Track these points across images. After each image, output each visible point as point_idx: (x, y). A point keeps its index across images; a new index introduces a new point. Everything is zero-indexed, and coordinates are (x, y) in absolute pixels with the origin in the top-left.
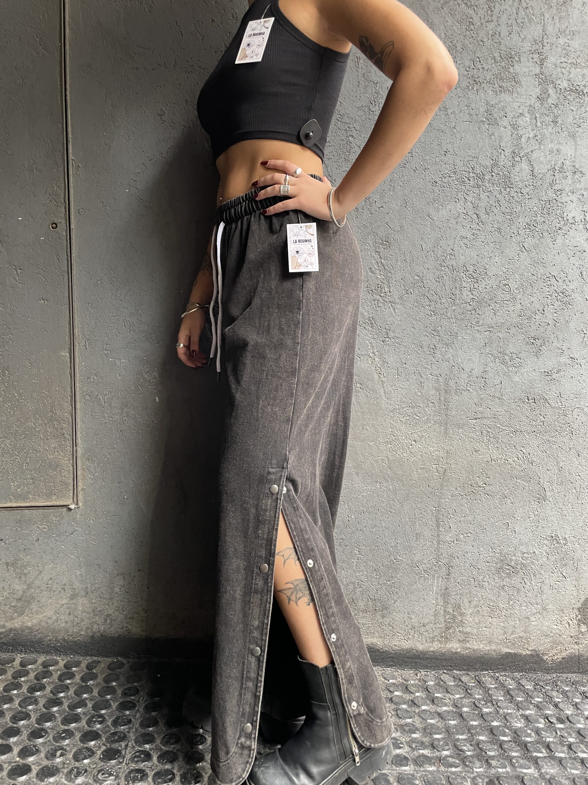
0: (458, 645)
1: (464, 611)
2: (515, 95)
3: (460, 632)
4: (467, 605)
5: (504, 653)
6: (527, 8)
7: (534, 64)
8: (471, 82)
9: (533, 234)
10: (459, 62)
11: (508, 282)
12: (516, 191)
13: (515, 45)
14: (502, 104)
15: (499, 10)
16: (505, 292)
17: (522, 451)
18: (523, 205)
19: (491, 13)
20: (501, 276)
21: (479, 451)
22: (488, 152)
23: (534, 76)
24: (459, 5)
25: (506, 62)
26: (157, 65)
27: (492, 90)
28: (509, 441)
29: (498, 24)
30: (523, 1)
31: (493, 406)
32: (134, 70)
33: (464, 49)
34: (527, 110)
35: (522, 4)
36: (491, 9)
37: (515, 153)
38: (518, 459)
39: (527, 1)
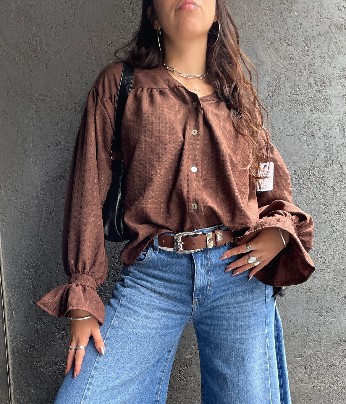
2: (327, 112)
6: (336, 42)
7: (342, 87)
8: (293, 105)
9: (342, 218)
10: (283, 90)
11: (323, 255)
12: (329, 187)
13: (327, 73)
14: (317, 120)
15: (314, 46)
16: (322, 263)
17: (336, 379)
18: (334, 197)
19: (308, 49)
20: (318, 251)
21: (304, 380)
22: (307, 157)
23: (342, 96)
24: (282, 44)
25: (320, 87)
26: (54, 108)
27: (309, 110)
28: (327, 373)
29: (313, 57)
30: (333, 38)
31: (314, 347)
32: (37, 113)
33: (287, 79)
34: (337, 124)
35: (332, 40)
36: (308, 46)
37: (327, 157)
38: (334, 386)
39: (336, 37)
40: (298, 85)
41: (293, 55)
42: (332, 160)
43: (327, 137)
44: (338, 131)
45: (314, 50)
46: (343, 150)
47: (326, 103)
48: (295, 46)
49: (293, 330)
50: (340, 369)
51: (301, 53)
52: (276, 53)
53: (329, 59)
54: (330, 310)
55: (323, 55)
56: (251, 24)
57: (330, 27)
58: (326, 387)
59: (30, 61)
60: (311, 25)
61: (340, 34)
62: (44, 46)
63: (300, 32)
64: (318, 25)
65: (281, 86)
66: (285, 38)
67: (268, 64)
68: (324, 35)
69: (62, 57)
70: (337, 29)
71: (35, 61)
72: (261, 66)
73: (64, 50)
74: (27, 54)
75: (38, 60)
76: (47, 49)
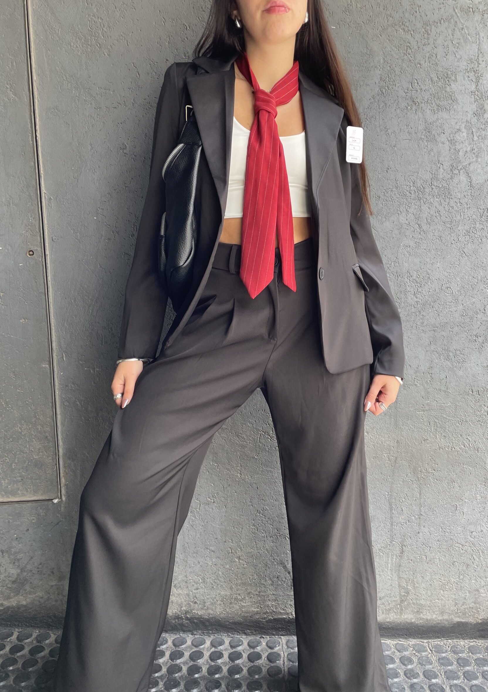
0: (412, 616)
1: (417, 585)
2: (452, 112)
3: (414, 603)
4: (420, 579)
5: (456, 623)
6: (462, 29)
7: (470, 82)
8: (410, 103)
9: (472, 240)
10: (397, 85)
11: (450, 285)
12: (455, 202)
13: (451, 65)
14: (440, 121)
15: (436, 33)
16: (447, 294)
17: (468, 439)
18: (462, 214)
19: (428, 36)
20: (443, 280)
21: (427, 440)
22: (428, 166)
23: (470, 93)
24: (397, 30)
25: (443, 82)
26: (118, 104)
27: (430, 109)
28: (455, 430)
29: (434, 46)
30: (458, 22)
31: (440, 398)
32: (97, 110)
33: (403, 72)
34: (463, 125)
35: (457, 25)
36: (428, 32)
37: (453, 166)
38: (465, 447)
39: (462, 22)
40: (416, 80)
41: (410, 43)
42: (458, 170)
43: (452, 142)
44: (465, 134)
45: (435, 38)
46: (471, 158)
47: (450, 102)
48: (412, 33)
49: (413, 377)
50: (472, 426)
51: (419, 41)
52: (389, 40)
53: (454, 49)
54: (458, 352)
55: (446, 44)
56: (359, 6)
57: (454, 10)
58: (455, 448)
59: (89, 47)
60: (432, 7)
61: (467, 18)
63: (418, 16)
64: (441, 8)
65: (395, 81)
66: (401, 24)
67: (380, 53)
68: (448, 20)
69: (129, 43)
70: (463, 13)
71: (95, 47)
72: (372, 56)
73: (130, 35)
74: (85, 38)
75: (99, 46)
76: (110, 33)
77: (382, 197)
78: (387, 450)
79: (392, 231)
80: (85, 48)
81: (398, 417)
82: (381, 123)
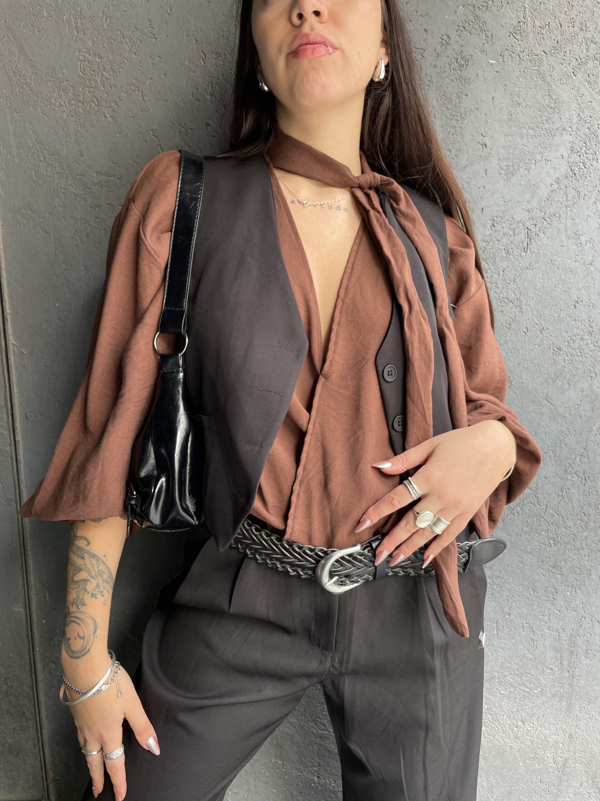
32: (94, 208)
52: (590, 83)
56: (538, 23)
59: (80, 104)
62: (108, 75)
67: (573, 106)
69: (145, 97)
71: (90, 104)
72: (558, 111)
73: (148, 82)
74: (74, 91)
75: (96, 103)
76: (114, 80)
77: (564, 349)
78: (553, 748)
79: (580, 405)
80: (74, 107)
81: (574, 699)
82: (568, 225)
